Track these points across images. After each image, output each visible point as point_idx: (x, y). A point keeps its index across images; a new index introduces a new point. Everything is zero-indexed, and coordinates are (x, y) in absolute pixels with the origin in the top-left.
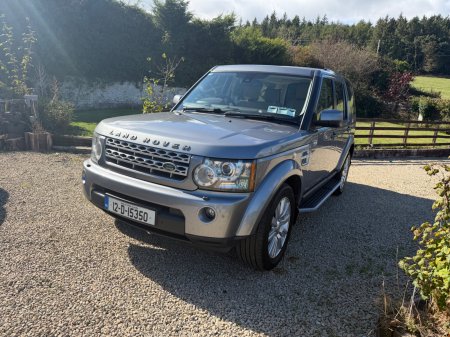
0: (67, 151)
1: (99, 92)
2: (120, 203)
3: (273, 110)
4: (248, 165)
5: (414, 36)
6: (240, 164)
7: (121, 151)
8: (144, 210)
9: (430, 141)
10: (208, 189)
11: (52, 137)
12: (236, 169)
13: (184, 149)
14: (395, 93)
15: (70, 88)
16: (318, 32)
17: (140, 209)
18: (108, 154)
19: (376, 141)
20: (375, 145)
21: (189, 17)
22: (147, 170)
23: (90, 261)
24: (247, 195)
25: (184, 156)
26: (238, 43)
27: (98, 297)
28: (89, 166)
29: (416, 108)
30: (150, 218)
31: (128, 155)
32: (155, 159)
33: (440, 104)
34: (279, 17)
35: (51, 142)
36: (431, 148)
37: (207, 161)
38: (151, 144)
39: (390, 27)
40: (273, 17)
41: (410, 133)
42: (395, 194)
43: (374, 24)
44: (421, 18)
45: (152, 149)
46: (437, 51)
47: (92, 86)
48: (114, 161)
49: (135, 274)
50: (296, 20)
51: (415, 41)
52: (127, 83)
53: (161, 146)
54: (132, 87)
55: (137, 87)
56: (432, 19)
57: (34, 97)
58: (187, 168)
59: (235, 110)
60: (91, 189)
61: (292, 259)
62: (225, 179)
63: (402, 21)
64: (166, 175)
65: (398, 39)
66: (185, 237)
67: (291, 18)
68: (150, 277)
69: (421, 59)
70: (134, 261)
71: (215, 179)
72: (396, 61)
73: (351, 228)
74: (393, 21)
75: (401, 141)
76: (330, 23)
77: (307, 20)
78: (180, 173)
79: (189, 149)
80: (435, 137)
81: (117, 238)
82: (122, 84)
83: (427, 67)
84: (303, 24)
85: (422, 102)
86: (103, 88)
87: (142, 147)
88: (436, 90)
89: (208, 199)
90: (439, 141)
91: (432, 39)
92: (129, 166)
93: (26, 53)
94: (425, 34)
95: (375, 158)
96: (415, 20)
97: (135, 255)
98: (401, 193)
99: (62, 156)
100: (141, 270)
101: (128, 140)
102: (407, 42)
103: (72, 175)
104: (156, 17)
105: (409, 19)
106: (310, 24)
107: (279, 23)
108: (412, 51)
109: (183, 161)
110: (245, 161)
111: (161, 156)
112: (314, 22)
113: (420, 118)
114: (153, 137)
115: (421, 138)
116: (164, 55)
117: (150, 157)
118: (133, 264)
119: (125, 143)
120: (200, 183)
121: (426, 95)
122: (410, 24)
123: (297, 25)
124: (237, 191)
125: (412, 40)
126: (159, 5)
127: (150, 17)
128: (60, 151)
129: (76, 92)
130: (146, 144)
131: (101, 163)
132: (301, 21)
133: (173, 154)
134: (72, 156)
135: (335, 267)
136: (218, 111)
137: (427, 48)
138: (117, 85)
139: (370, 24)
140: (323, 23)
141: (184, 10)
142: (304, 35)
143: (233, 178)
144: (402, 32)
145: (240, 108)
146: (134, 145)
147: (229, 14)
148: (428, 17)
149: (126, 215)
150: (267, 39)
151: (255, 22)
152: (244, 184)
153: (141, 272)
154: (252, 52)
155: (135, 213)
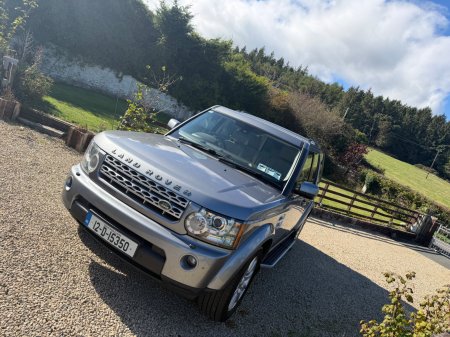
0: (32, 127)
1: (76, 69)
2: (103, 224)
3: (263, 169)
4: (238, 224)
5: (375, 111)
6: (232, 222)
7: (119, 172)
8: (127, 240)
9: (369, 214)
10: (197, 237)
11: (21, 108)
12: (227, 226)
13: (185, 193)
14: (349, 160)
15: (47, 55)
16: (297, 80)
17: (122, 237)
18: (103, 171)
19: (326, 202)
20: (324, 206)
21: (190, 29)
22: (140, 200)
23: (51, 271)
24: (229, 252)
25: (183, 200)
26: (227, 70)
27: (55, 317)
28: (78, 175)
29: (363, 178)
30: (131, 249)
31: (125, 180)
32: (152, 192)
33: (384, 182)
34: (267, 53)
35: (17, 113)
36: (368, 221)
37: (203, 211)
38: (153, 177)
39: (358, 97)
40: (262, 51)
41: (356, 203)
42: (334, 261)
43: (346, 90)
44: (385, 98)
45: (152, 183)
46: (390, 130)
47: (72, 61)
48: (108, 180)
49: (95, 297)
50: (281, 62)
51: (376, 116)
52: (108, 69)
53: (163, 183)
54: (112, 75)
55: (117, 76)
56: (394, 102)
57: (15, 61)
58: (182, 211)
59: (229, 156)
60: (74, 199)
61: (242, 313)
62: (214, 232)
63: (370, 95)
64: (159, 211)
65: (361, 110)
66: (159, 277)
67: (277, 58)
68: (109, 304)
69: (376, 133)
70: (95, 282)
71: (205, 230)
72: (357, 131)
73: (296, 290)
74: (362, 92)
75: (346, 207)
76: (309, 75)
77: (290, 66)
78: (174, 214)
79: (189, 194)
80: (374, 212)
81: (79, 250)
82: (103, 69)
83: (379, 142)
84: (286, 67)
85: (370, 175)
86: (82, 66)
87: (143, 177)
88: (382, 167)
89: (194, 247)
90: (376, 216)
91: (389, 120)
92: (123, 190)
93: (22, 15)
94: (384, 113)
95: (321, 218)
96: (380, 98)
97: (97, 275)
98: (339, 261)
99: (27, 131)
100: (101, 293)
101: (131, 165)
102: (368, 115)
103: (36, 159)
104: (158, 18)
105: (376, 96)
106: (292, 70)
107: (266, 60)
108: (370, 124)
109: (180, 203)
110: (237, 220)
111: (159, 192)
112: (296, 69)
113: (364, 189)
114: (157, 171)
115: (363, 209)
116: (164, 68)
117: (148, 189)
118: (94, 284)
119: (126, 167)
120: (190, 229)
121: (374, 169)
122: (375, 100)
123: (281, 66)
124: (220, 246)
125: (373, 115)
126: (164, 8)
127: (151, 15)
128: (25, 125)
129: (53, 61)
130: (148, 175)
131: (93, 176)
132: (285, 64)
133: (172, 194)
134: (37, 134)
135: (279, 329)
136: (212, 153)
137: (383, 126)
138: (97, 68)
139: (342, 88)
140: (303, 73)
141: (187, 22)
142: (283, 78)
143: (222, 233)
144: (366, 104)
145: (233, 156)
146: (134, 172)
147: (227, 40)
148: (391, 99)
149: (105, 238)
150: (254, 75)
151: (244, 49)
152: (229, 241)
153: (101, 296)
154: (237, 82)
155: (116, 240)
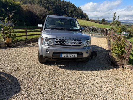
2: (66, 55)
7: (61, 42)
8: (74, 54)
17: (72, 54)
18: (57, 43)
22: (70, 45)
25: (80, 40)
31: (64, 42)
38: (71, 39)
53: (74, 39)
58: (81, 43)
64: (76, 45)
66: (83, 58)
72: (49, 11)
89: (87, 49)
92: (64, 45)
117: (72, 42)
120: (84, 46)
146: (66, 40)
149: (68, 57)
155: (71, 56)
